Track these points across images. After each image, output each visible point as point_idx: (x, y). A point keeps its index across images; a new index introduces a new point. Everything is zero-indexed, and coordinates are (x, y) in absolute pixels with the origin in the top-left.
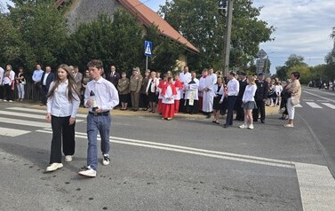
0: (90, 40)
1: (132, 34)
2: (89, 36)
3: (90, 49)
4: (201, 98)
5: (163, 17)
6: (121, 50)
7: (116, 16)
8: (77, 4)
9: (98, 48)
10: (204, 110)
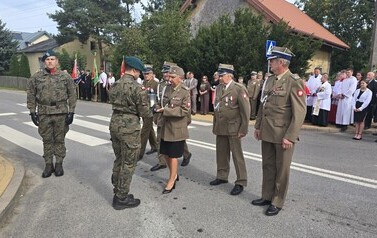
0: (208, 44)
1: (253, 35)
2: (207, 41)
3: (207, 54)
4: (334, 107)
5: (302, 9)
6: (239, 54)
7: (237, 15)
8: (201, 6)
9: (216, 53)
10: (337, 122)
